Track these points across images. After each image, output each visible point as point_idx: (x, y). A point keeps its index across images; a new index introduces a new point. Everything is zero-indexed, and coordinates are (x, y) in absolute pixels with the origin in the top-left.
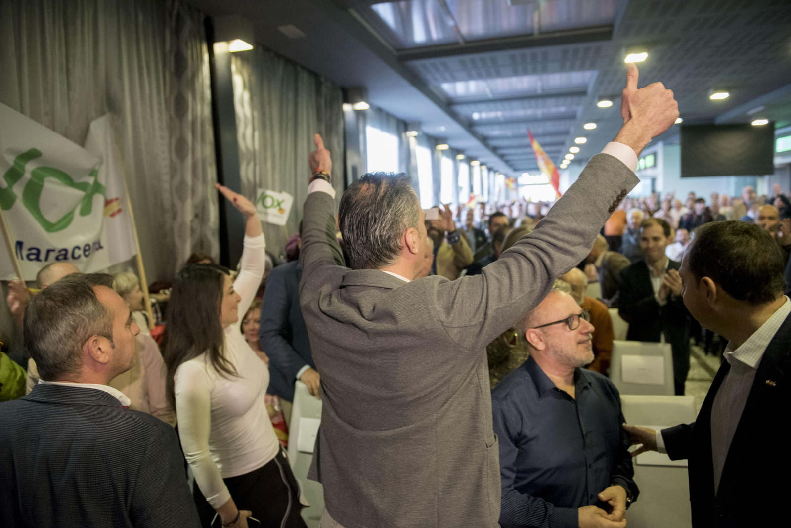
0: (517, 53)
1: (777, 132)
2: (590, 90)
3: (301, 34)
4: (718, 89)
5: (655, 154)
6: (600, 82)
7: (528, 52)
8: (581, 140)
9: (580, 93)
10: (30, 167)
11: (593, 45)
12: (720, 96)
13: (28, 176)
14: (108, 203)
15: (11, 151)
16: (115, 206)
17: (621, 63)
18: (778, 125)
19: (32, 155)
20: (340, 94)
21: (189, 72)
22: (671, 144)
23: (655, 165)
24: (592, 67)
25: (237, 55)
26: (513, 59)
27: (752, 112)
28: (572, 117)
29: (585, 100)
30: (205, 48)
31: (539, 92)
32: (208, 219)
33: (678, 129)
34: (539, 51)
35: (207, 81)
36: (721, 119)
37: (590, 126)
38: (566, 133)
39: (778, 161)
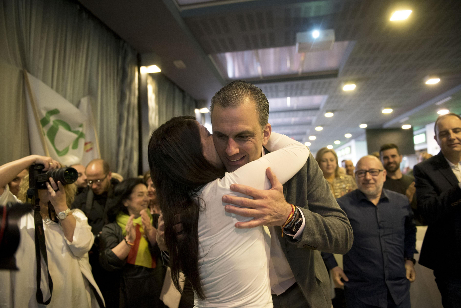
0: (289, 83)
1: (415, 133)
2: (322, 107)
3: (184, 66)
4: (386, 107)
5: (350, 147)
6: (328, 102)
7: (295, 83)
8: (313, 138)
9: (316, 109)
10: (52, 119)
11: (328, 80)
12: (387, 111)
13: (51, 123)
14: (86, 144)
15: (45, 108)
16: (89, 147)
17: (341, 91)
18: (415, 129)
19: (54, 112)
20: (194, 103)
21: (128, 80)
22: (359, 141)
23: (351, 152)
24: (325, 93)
25: (151, 75)
26: (286, 87)
27: (402, 121)
28: (309, 124)
29: (318, 113)
30: (136, 69)
31: (295, 108)
32: (133, 160)
33: (364, 131)
34: (300, 83)
35: (137, 86)
36: (387, 125)
37: (319, 129)
38: (304, 134)
39: (417, 148)
